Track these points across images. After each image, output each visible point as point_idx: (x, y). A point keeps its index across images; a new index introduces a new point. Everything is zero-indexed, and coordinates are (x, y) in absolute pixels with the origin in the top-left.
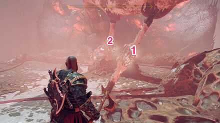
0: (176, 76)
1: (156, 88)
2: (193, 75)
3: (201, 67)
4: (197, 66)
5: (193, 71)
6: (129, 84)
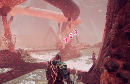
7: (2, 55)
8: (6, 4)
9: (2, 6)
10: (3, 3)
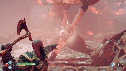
0: (101, 50)
1: (88, 59)
2: (113, 49)
3: (119, 43)
4: (117, 42)
5: (114, 46)
6: (71, 55)
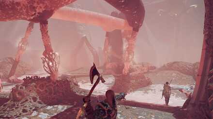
7: (47, 84)
8: (50, 6)
9: (44, 9)
10: (45, 5)
